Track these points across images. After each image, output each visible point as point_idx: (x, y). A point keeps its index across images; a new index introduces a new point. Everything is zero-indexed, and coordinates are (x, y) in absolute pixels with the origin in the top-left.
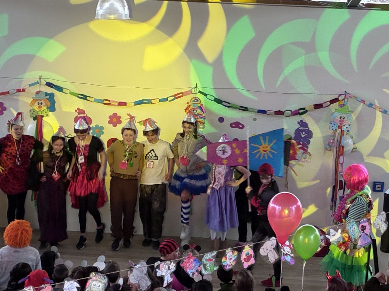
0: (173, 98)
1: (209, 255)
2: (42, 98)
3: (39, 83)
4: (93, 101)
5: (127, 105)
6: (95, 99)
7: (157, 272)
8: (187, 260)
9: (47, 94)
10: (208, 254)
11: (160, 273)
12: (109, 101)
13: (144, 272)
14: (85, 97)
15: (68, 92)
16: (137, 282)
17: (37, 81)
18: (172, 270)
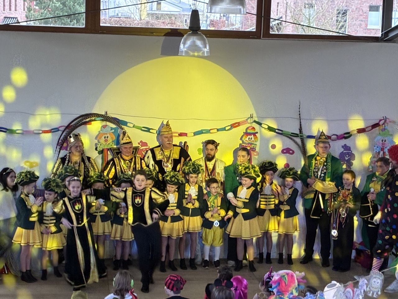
0: (230, 127)
2: (108, 132)
4: (156, 133)
5: (188, 135)
14: (148, 130)
15: (132, 126)
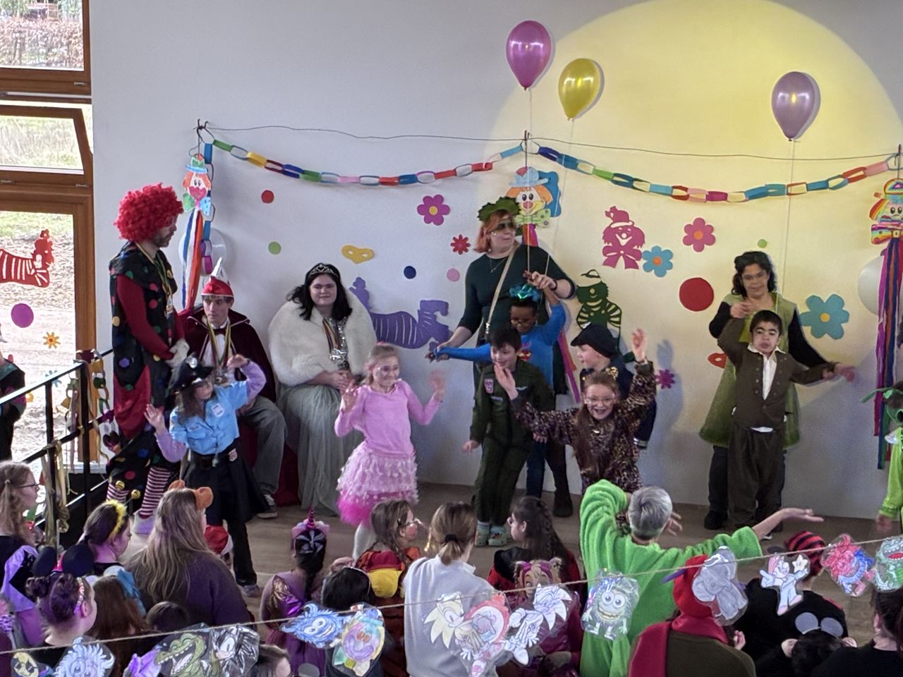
0: (841, 180)
1: (895, 543)
2: (533, 184)
3: (524, 150)
4: (648, 190)
5: (728, 199)
6: (652, 185)
7: (762, 577)
8: (838, 554)
9: (542, 175)
10: (893, 541)
11: (768, 580)
12: (686, 189)
13: (729, 574)
14: (628, 182)
15: (591, 170)
16: (713, 598)
17: (518, 145)
18: (801, 575)
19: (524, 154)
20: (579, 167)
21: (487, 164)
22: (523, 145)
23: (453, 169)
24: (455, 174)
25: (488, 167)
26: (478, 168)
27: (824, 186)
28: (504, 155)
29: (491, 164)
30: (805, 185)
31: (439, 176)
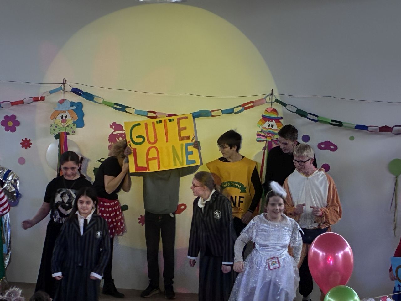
0: (240, 108)
2: (67, 109)
3: (63, 90)
4: (134, 113)
6: (136, 110)
9: (73, 104)
12: (155, 113)
14: (122, 108)
15: (101, 101)
17: (60, 87)
19: (62, 91)
20: (94, 100)
21: (42, 97)
22: (63, 86)
23: (22, 100)
24: (23, 103)
25: (42, 99)
26: (36, 99)
27: (231, 111)
28: (51, 92)
29: (44, 97)
30: (221, 111)
31: (13, 104)
